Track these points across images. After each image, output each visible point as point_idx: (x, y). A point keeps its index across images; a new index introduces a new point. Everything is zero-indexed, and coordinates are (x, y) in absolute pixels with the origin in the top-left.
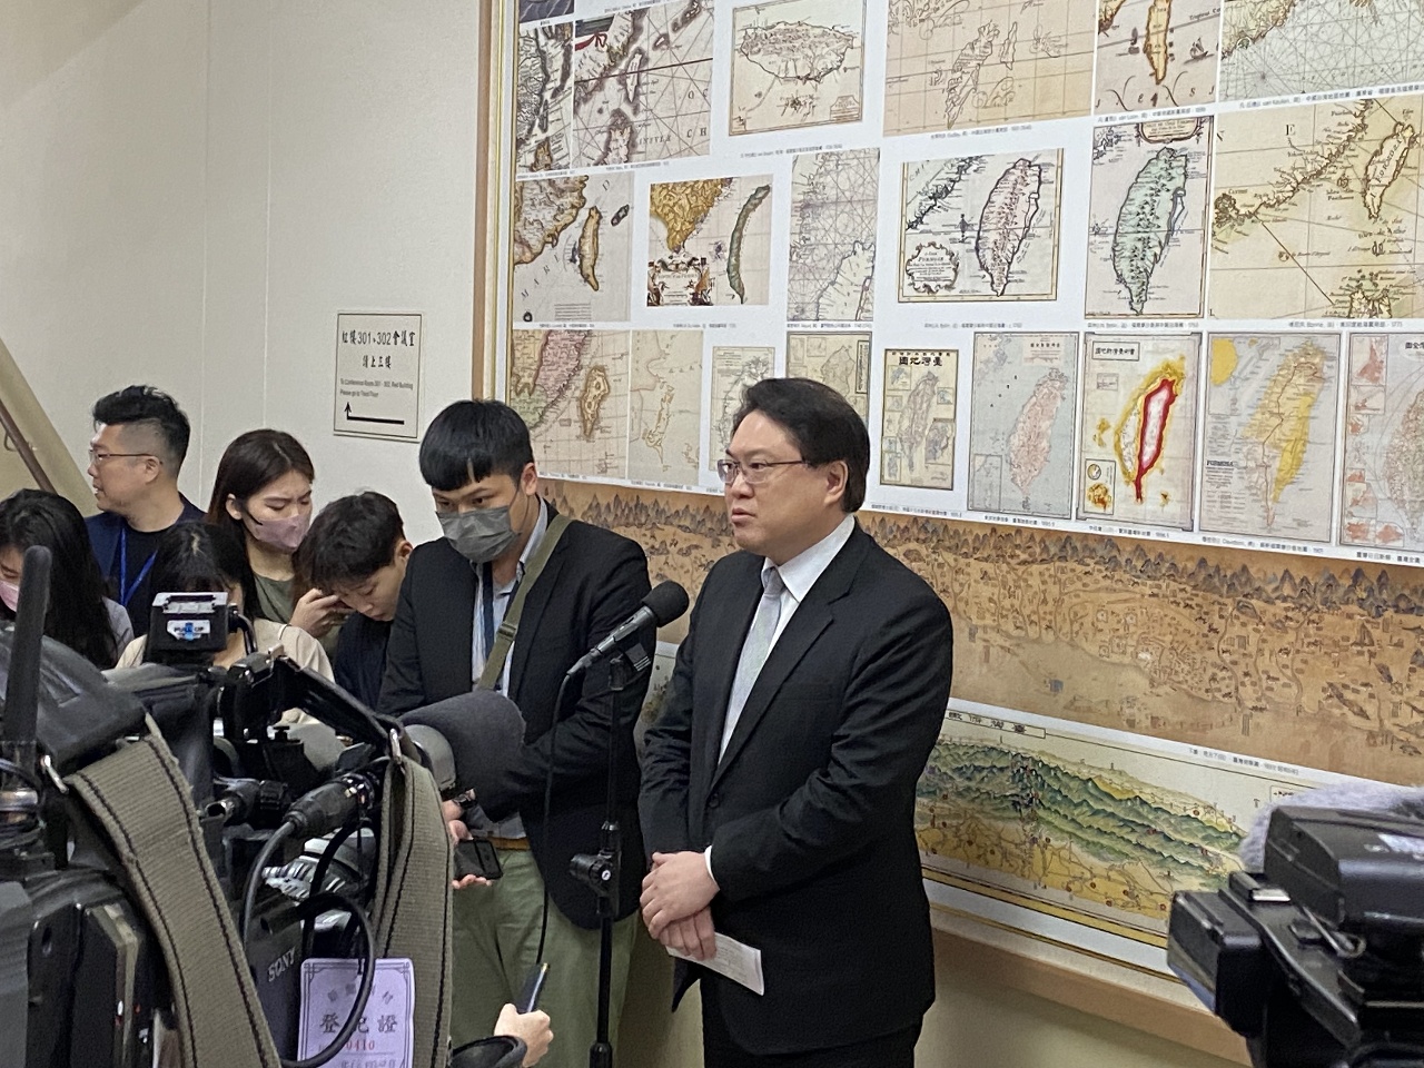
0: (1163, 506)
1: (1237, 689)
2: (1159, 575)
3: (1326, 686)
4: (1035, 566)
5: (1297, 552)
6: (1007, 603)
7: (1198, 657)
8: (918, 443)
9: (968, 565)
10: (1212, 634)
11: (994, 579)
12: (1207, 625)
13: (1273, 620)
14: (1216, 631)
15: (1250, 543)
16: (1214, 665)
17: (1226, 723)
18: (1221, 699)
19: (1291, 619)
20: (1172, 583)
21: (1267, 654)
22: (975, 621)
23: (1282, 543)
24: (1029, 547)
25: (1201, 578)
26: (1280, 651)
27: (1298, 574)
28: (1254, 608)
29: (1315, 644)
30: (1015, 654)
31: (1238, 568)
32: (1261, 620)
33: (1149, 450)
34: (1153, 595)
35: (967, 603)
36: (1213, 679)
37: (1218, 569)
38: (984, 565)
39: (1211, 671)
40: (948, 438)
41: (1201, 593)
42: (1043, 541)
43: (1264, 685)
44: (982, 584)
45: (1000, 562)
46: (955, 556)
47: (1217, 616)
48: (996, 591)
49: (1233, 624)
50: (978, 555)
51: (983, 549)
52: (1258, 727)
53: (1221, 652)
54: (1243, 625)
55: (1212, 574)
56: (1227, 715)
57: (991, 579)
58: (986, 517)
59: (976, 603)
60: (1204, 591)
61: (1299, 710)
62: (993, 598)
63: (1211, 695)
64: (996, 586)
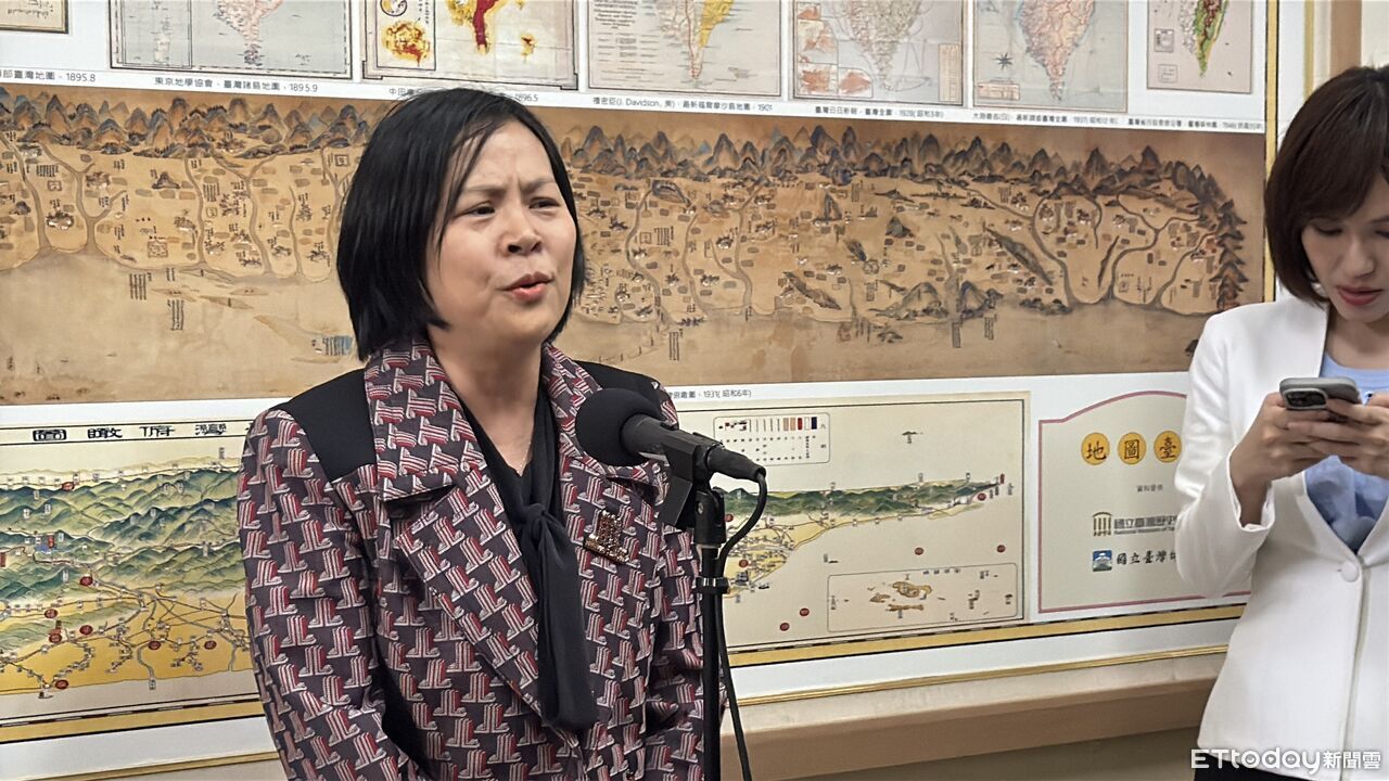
0: (526, 55)
3: (783, 276)
4: (279, 158)
5: (736, 111)
6: (220, 224)
9: (119, 165)
10: (616, 231)
11: (185, 185)
12: (607, 220)
13: (708, 202)
14: (622, 226)
15: (668, 103)
16: (623, 273)
18: (635, 317)
19: (732, 199)
21: (701, 247)
22: (143, 261)
23: (713, 100)
24: (263, 128)
25: (594, 153)
26: (719, 241)
27: (738, 139)
28: (678, 189)
29: (766, 226)
30: (244, 307)
31: (651, 137)
32: (689, 204)
35: (120, 232)
37: (620, 141)
38: (162, 164)
42: (294, 115)
43: (698, 289)
44: (158, 197)
45: (199, 156)
46: (84, 152)
47: (623, 205)
48: (193, 206)
49: (648, 214)
50: (142, 146)
51: (155, 135)
52: (692, 344)
53: (631, 254)
54: (664, 213)
55: (612, 148)
56: (645, 339)
57: (178, 187)
58: (159, 81)
59: (145, 231)
60: (600, 172)
61: (748, 313)
62: (187, 218)
63: (619, 316)
64: (192, 197)
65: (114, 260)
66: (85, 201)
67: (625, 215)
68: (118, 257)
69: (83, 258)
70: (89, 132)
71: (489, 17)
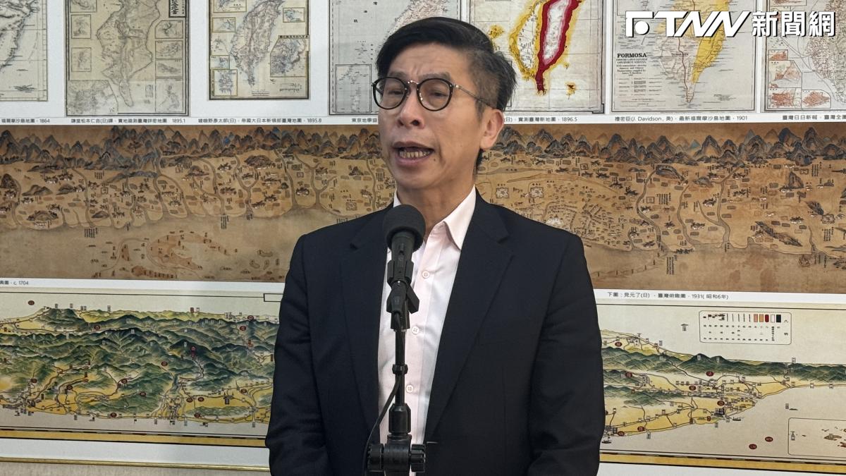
0: (570, 94)
1: (659, 238)
2: (566, 152)
3: (755, 224)
5: (719, 121)
7: (616, 217)
8: (260, 60)
9: (333, 164)
10: (630, 196)
11: (366, 173)
12: (624, 189)
13: (696, 178)
14: (634, 193)
15: (668, 118)
16: (634, 221)
17: (649, 267)
18: (642, 247)
19: (716, 175)
20: (582, 158)
21: (691, 206)
23: (702, 115)
25: (615, 151)
26: (705, 202)
27: (721, 139)
28: (675, 171)
29: (742, 192)
31: (656, 139)
32: (683, 179)
33: (550, 51)
34: (562, 170)
35: (332, 197)
36: (633, 232)
37: (633, 142)
38: (355, 163)
39: (629, 226)
40: (299, 53)
41: (615, 164)
43: (689, 230)
44: (352, 179)
45: (375, 158)
46: (315, 158)
47: (634, 181)
48: (370, 184)
49: (652, 186)
50: (345, 154)
51: (351, 148)
52: (684, 266)
53: (640, 210)
54: (664, 185)
55: (628, 147)
56: (649, 261)
57: (362, 174)
58: (354, 120)
59: (345, 197)
60: (619, 161)
61: (727, 247)
62: (367, 190)
63: (631, 247)
64: (370, 179)
65: (329, 211)
66: (315, 182)
67: (635, 186)
68: (331, 210)
69: (313, 210)
70: (318, 147)
71: (546, 75)
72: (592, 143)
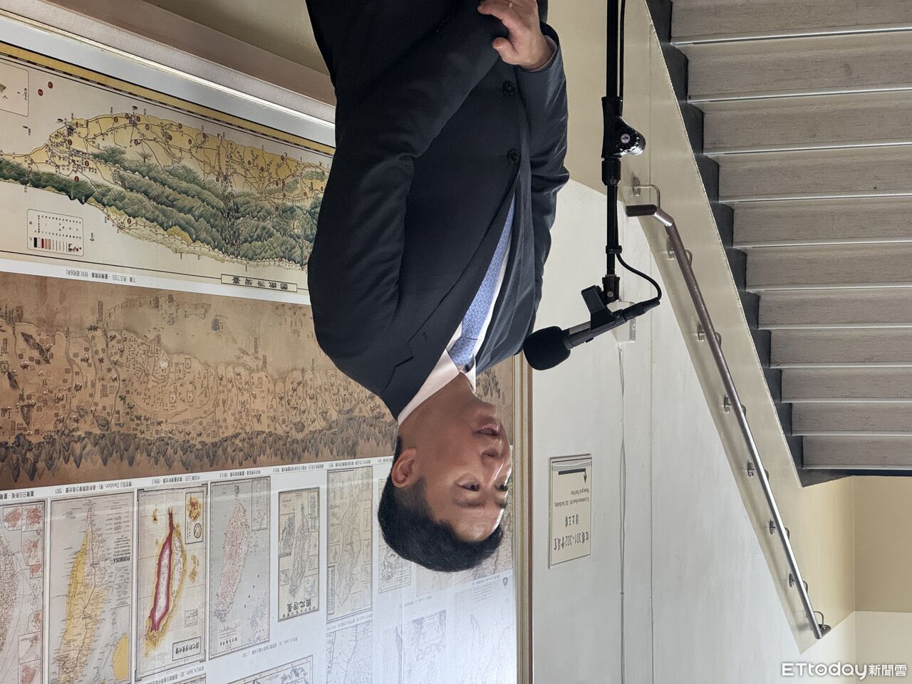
2: (157, 444)
3: (51, 361)
4: (231, 434)
5: (72, 486)
7: (132, 371)
8: (299, 530)
9: (269, 426)
10: (124, 394)
12: (127, 403)
13: (86, 417)
14: (121, 398)
15: (102, 487)
16: (121, 365)
18: (117, 334)
19: (75, 420)
20: (149, 437)
22: (263, 376)
23: (82, 493)
24: (234, 451)
26: (81, 388)
27: (71, 465)
29: (59, 400)
31: (109, 462)
32: (94, 415)
33: (165, 561)
35: (268, 391)
37: (122, 457)
40: (282, 539)
41: (131, 432)
43: (90, 353)
44: (260, 410)
45: (250, 433)
47: (121, 413)
49: (111, 407)
52: (93, 312)
53: (118, 379)
54: (104, 408)
56: (113, 318)
62: (253, 399)
63: (123, 335)
64: (252, 410)
65: (270, 376)
66: (276, 407)
69: (277, 377)
71: (168, 532)
72: (145, 454)
